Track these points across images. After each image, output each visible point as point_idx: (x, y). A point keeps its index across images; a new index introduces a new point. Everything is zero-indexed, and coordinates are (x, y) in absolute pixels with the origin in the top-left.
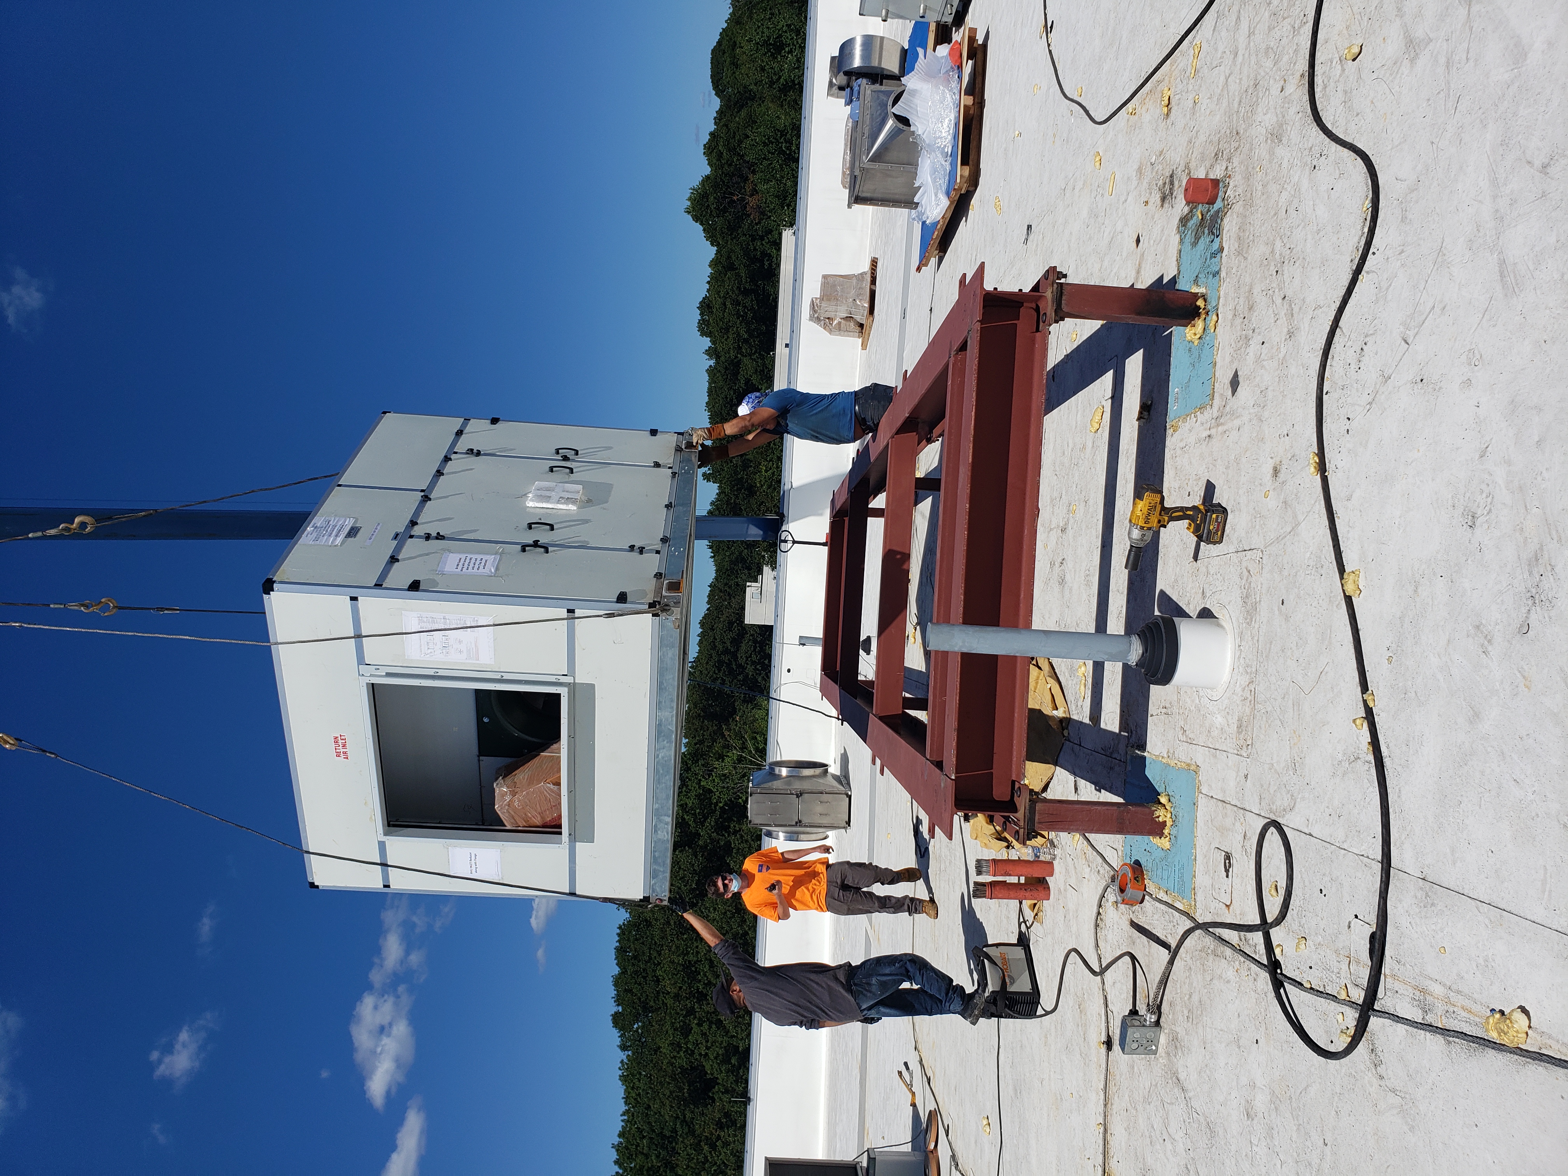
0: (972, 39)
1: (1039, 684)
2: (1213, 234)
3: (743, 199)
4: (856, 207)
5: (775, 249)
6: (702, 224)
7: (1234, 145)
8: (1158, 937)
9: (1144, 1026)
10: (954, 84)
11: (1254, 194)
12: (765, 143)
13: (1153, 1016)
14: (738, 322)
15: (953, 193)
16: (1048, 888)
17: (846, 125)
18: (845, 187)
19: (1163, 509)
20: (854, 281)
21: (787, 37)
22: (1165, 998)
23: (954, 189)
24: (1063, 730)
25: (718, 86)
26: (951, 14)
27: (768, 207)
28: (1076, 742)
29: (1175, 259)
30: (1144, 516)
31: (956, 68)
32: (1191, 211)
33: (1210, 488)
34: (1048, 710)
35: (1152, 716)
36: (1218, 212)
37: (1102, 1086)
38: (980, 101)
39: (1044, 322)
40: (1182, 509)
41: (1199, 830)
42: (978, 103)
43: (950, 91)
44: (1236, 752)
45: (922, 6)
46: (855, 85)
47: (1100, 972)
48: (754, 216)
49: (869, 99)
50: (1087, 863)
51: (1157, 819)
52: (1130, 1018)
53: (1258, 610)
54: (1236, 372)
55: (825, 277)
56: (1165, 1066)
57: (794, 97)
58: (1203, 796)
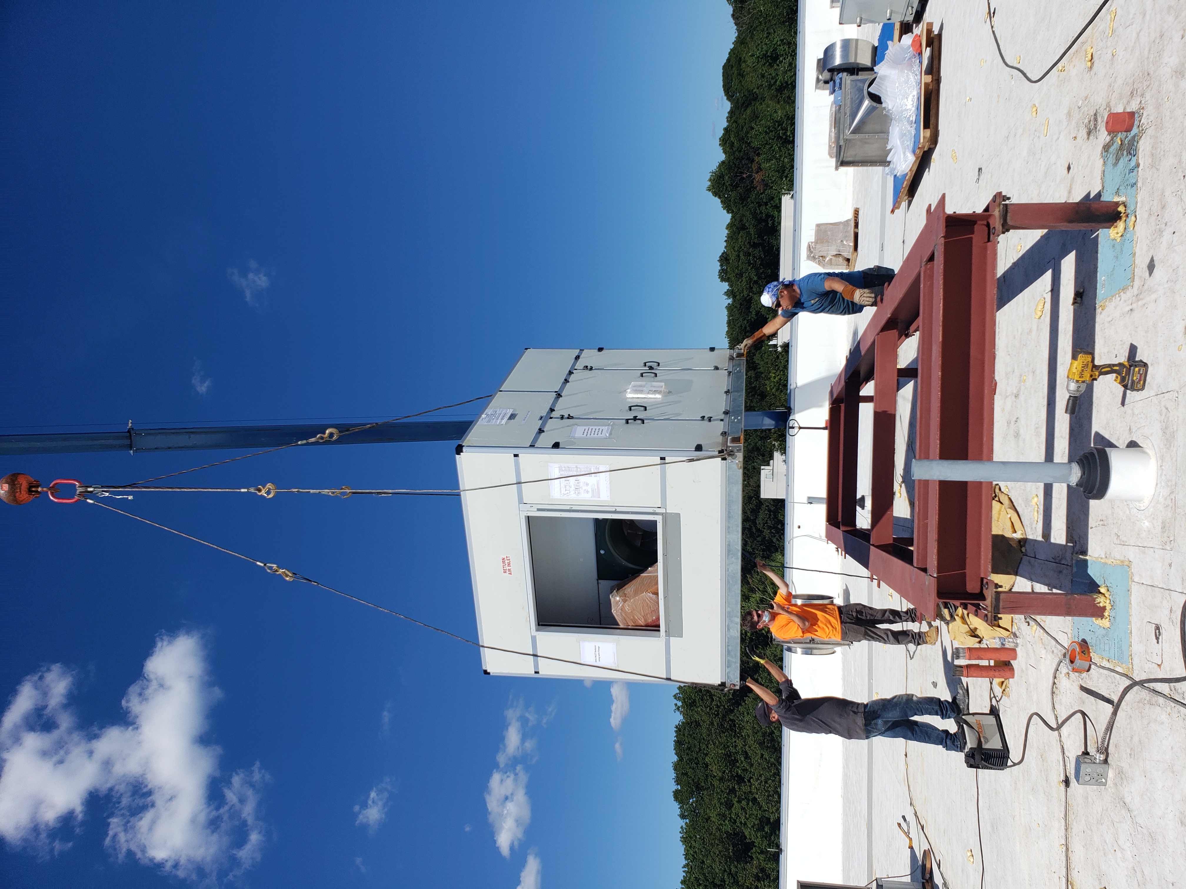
0: (929, 31)
1: (1001, 515)
2: (1131, 154)
3: (750, 176)
4: (843, 169)
5: (777, 211)
6: (720, 198)
7: (1146, 83)
8: (1103, 696)
9: (1094, 763)
10: (916, 68)
11: (1164, 119)
12: (766, 132)
13: (1102, 756)
14: (750, 268)
15: (918, 151)
16: (1012, 669)
17: (831, 110)
18: (831, 157)
19: (1094, 367)
20: (841, 227)
21: (781, 49)
22: (1111, 741)
23: (919, 148)
24: (1021, 547)
25: (728, 93)
26: (912, 14)
27: (771, 179)
28: (1032, 555)
29: (1100, 178)
30: (1079, 373)
31: (917, 55)
32: (1112, 139)
33: (1133, 349)
34: (1009, 534)
35: (1092, 528)
36: (1134, 137)
37: (1062, 815)
38: (937, 78)
39: (994, 234)
40: (1109, 366)
41: (1133, 609)
42: (936, 80)
43: (913, 73)
44: (1161, 547)
45: (888, 11)
46: (837, 79)
47: (1057, 728)
48: (760, 188)
49: (849, 87)
50: (1043, 646)
51: (1098, 605)
52: (1083, 757)
53: (1175, 437)
54: (1152, 258)
55: (818, 226)
56: (1113, 794)
57: (787, 95)
58: (1135, 584)
